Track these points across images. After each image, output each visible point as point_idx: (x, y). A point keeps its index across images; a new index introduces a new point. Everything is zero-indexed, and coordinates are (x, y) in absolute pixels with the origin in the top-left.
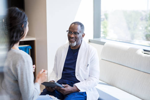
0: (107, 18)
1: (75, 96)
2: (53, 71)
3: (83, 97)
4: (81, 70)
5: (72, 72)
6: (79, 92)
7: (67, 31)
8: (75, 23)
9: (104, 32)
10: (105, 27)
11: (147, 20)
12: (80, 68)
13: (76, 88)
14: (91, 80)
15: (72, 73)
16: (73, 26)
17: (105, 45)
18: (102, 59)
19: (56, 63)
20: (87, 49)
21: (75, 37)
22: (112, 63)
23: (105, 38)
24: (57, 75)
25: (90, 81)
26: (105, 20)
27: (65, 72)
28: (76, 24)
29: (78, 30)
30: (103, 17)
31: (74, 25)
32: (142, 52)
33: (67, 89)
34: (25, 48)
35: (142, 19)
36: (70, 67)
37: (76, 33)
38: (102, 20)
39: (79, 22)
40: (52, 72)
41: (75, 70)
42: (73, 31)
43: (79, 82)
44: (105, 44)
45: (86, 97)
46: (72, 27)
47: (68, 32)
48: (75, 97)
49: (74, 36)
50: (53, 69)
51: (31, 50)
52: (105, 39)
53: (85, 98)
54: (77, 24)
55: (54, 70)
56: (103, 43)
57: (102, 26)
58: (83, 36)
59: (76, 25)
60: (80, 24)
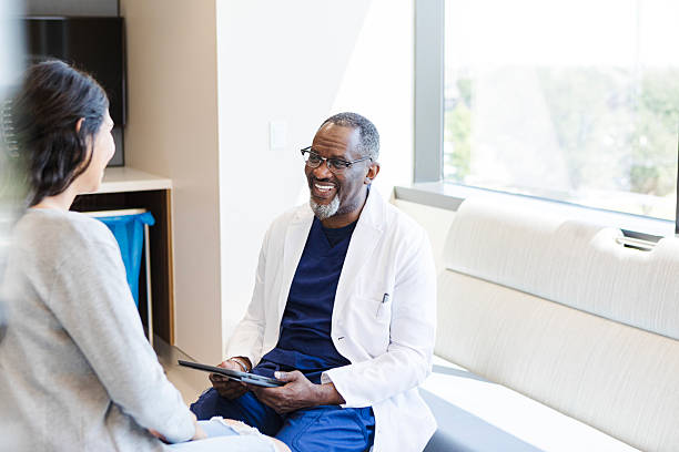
0: (468, 99)
1: (321, 422)
2: (249, 316)
3: (357, 427)
4: (356, 315)
5: (320, 323)
6: (343, 406)
7: (303, 152)
8: (336, 119)
9: (454, 156)
10: (461, 136)
11: (636, 109)
12: (353, 305)
13: (329, 390)
14: (396, 361)
15: (318, 327)
16: (330, 132)
17: (459, 209)
18: (448, 270)
19: (263, 280)
20: (385, 229)
21: (335, 176)
22: (492, 285)
23: (459, 180)
24: (263, 333)
25: (392, 361)
26: (462, 109)
27: (291, 321)
28: (340, 125)
29: (348, 149)
30: (451, 92)
31: (333, 128)
32: (618, 243)
33: (290, 393)
34: (127, 219)
35: (613, 105)
36: (312, 300)
37: (337, 161)
38: (448, 104)
39: (355, 115)
40: (245, 319)
41: (330, 314)
42: (328, 150)
43: (347, 362)
44: (462, 206)
45: (372, 428)
46: (324, 135)
47: (307, 155)
48: (320, 428)
49: (330, 175)
50: (250, 306)
51: (150, 227)
52: (459, 184)
53: (369, 432)
54: (347, 125)
55: (251, 308)
56: (453, 204)
57: (448, 133)
58: (371, 174)
59: (344, 128)
60: (358, 124)
